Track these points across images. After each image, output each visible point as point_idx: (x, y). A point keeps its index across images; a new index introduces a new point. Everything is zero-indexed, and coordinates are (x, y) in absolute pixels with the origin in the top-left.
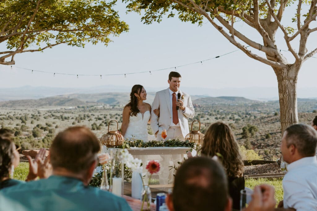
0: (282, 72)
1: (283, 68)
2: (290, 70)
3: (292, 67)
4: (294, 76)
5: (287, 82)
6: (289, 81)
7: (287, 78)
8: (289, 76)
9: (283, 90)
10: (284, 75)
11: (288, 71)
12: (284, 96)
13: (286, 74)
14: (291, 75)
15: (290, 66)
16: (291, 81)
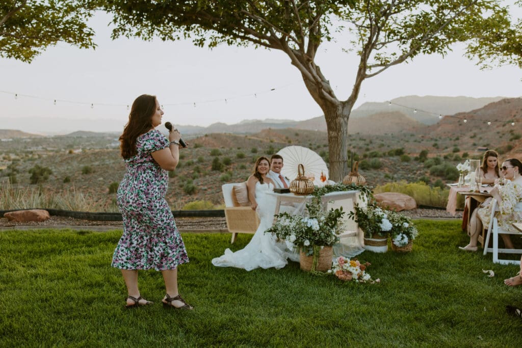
0: (337, 109)
1: (338, 105)
2: (345, 108)
3: (346, 104)
4: (348, 113)
5: (342, 120)
6: (344, 119)
7: (342, 116)
8: (343, 113)
9: (338, 127)
10: (339, 112)
11: (343, 108)
12: (338, 134)
13: (341, 111)
14: (345, 113)
15: (344, 104)
16: (346, 119)
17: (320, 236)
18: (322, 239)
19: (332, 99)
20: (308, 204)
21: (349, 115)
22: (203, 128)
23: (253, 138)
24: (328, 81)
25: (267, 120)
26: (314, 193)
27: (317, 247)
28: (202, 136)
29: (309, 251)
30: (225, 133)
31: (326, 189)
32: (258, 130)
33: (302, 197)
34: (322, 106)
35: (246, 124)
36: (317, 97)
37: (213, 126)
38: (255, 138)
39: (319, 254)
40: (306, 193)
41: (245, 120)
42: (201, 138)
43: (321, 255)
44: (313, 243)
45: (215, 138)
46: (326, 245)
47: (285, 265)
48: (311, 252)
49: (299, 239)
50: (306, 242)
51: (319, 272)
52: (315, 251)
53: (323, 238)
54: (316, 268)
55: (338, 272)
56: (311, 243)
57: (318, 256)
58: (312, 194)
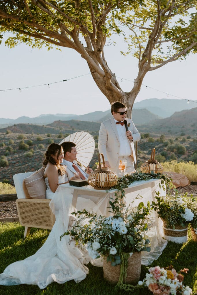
0: (122, 99)
1: (123, 96)
2: (129, 98)
3: (130, 95)
4: (132, 103)
8: (128, 103)
10: (124, 102)
13: (126, 101)
14: (130, 103)
15: (128, 94)
16: (130, 108)
17: (129, 241)
18: (131, 244)
19: (119, 90)
20: (112, 200)
21: (133, 104)
22: (13, 120)
23: (48, 127)
24: (114, 74)
25: (58, 114)
26: (116, 186)
27: (125, 254)
28: (12, 125)
29: (115, 260)
30: (28, 124)
31: (127, 179)
32: (51, 121)
33: (104, 191)
34: (108, 97)
35: (42, 117)
36: (104, 89)
37: (19, 119)
38: (50, 127)
39: (127, 263)
40: (108, 187)
41: (42, 115)
42: (11, 127)
43: (131, 263)
44: (120, 250)
45: (21, 127)
46: (136, 251)
47: (85, 276)
48: (118, 262)
49: (104, 246)
50: (112, 249)
51: (129, 285)
52: (123, 259)
53: (131, 242)
54: (124, 279)
55: (151, 285)
56: (118, 251)
57: (126, 266)
58: (115, 187)
